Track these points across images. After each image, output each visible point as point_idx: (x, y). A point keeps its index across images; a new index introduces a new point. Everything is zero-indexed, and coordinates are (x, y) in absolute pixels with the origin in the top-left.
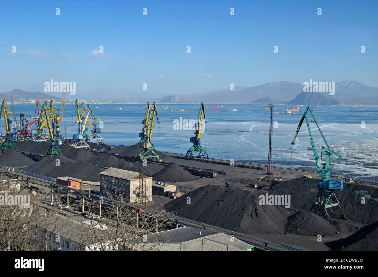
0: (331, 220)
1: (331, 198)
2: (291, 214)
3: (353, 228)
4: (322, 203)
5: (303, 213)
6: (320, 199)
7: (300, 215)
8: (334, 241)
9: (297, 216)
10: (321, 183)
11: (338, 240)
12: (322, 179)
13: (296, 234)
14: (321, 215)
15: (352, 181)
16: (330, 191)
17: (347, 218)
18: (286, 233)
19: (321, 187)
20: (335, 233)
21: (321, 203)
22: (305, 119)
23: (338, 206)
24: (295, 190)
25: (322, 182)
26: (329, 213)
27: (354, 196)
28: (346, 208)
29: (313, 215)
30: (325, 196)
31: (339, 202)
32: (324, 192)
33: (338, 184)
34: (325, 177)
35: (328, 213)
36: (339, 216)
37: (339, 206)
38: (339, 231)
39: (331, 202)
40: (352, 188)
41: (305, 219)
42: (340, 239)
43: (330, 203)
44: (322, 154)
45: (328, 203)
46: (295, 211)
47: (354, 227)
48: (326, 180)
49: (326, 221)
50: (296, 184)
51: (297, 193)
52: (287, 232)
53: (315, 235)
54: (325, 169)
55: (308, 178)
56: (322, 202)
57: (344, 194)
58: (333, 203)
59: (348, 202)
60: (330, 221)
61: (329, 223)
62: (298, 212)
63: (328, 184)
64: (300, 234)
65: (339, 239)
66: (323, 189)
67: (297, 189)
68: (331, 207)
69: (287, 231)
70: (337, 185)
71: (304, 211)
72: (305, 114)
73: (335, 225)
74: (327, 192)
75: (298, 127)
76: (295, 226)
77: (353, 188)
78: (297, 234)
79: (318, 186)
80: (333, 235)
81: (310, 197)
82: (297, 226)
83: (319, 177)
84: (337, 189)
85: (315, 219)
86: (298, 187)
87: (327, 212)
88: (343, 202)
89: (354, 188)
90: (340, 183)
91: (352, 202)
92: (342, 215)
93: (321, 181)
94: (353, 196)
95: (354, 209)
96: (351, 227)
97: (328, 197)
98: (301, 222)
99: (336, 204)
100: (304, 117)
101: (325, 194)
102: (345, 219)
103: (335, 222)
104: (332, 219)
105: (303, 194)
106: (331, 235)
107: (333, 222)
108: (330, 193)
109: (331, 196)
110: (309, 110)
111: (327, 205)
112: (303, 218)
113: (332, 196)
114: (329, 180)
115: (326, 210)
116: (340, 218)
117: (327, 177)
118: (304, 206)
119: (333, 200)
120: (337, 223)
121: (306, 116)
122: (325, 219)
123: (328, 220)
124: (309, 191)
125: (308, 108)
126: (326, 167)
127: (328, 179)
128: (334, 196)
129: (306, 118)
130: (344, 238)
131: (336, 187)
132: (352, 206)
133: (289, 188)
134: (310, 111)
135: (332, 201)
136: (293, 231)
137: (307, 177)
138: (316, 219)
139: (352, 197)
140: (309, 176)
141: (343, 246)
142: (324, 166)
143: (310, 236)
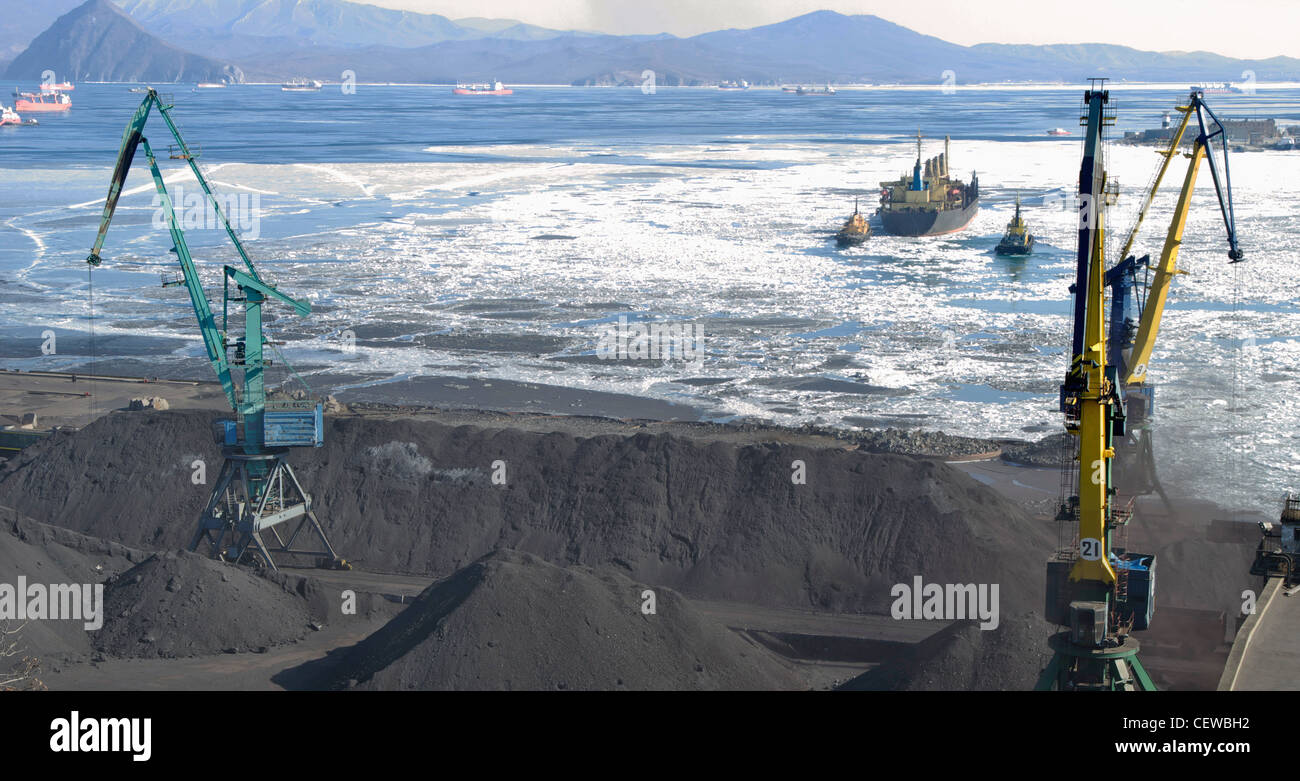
0: (286, 576)
1: (277, 485)
2: (111, 573)
3: (378, 601)
4: (241, 512)
5: (166, 560)
6: (231, 493)
7: (154, 574)
8: (309, 664)
9: (139, 578)
10: (229, 426)
11: (326, 655)
12: (235, 409)
13: (143, 655)
14: (240, 563)
15: (337, 409)
16: (271, 457)
17: (344, 562)
18: (101, 659)
19: (230, 442)
20: (310, 630)
21: (236, 508)
22: (141, 146)
23: (306, 516)
24: (110, 465)
25: (236, 420)
26: (271, 550)
27: (366, 469)
28: (338, 521)
29: (211, 564)
30: (250, 478)
31: (308, 500)
32: (246, 462)
33: (301, 426)
34: (246, 401)
35: (269, 550)
36: (314, 557)
37: (311, 514)
38: (323, 619)
39: (278, 504)
40: (355, 436)
41: (178, 586)
42: (330, 650)
43: (272, 510)
44: (226, 299)
45: (265, 509)
46: (129, 557)
47: (381, 595)
48: (249, 411)
49: (267, 584)
50: (113, 442)
51: (121, 477)
52: (103, 654)
53: (226, 648)
54: (243, 363)
55: (151, 406)
56: (242, 506)
57: (326, 464)
58: (286, 507)
59: (345, 494)
60: (284, 584)
61: (277, 590)
62: (140, 561)
63: (263, 429)
64: (160, 653)
65: (327, 652)
66: (240, 451)
67: (121, 461)
68: (277, 526)
69: (101, 650)
70: (299, 429)
71: (172, 555)
72: (141, 123)
73: (303, 594)
74: (259, 461)
75: (114, 182)
76: (138, 623)
77: (359, 435)
78: (149, 653)
79: (220, 439)
80: (302, 639)
81: (183, 490)
82: (145, 620)
83: (196, 402)
84: (299, 446)
85: (220, 582)
86: (124, 454)
87: (263, 548)
88: (323, 496)
89: (365, 435)
90: (310, 420)
91: (359, 493)
92: (326, 552)
93: (232, 417)
94: (362, 470)
95: (371, 521)
96: (370, 595)
97: (264, 481)
98: (163, 601)
99: (297, 511)
100: (136, 139)
101: (251, 473)
102: (339, 567)
103: (301, 587)
104: (291, 573)
105: (148, 479)
106: (295, 641)
107: (294, 585)
108: (271, 465)
109: (275, 477)
110: (154, 105)
111: (262, 516)
112: (170, 582)
113: (281, 475)
114: (262, 411)
115: (259, 540)
116: (319, 566)
117: (254, 397)
118: (159, 532)
119: (286, 495)
120: (313, 586)
121: (144, 134)
122: (262, 575)
123: (274, 581)
124: (175, 466)
125: (152, 97)
126: (247, 354)
127: (260, 407)
128: (287, 475)
129: (144, 140)
130: (351, 643)
131: (293, 437)
132: (362, 510)
133: (81, 460)
134: (162, 112)
135: (281, 499)
136: (128, 647)
137: (146, 403)
138: (224, 580)
139: (357, 473)
140: (157, 398)
141: (354, 678)
142: (239, 350)
143: (206, 657)
